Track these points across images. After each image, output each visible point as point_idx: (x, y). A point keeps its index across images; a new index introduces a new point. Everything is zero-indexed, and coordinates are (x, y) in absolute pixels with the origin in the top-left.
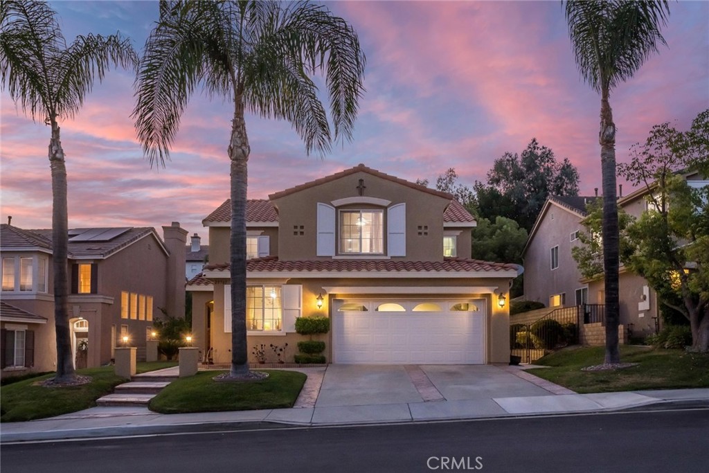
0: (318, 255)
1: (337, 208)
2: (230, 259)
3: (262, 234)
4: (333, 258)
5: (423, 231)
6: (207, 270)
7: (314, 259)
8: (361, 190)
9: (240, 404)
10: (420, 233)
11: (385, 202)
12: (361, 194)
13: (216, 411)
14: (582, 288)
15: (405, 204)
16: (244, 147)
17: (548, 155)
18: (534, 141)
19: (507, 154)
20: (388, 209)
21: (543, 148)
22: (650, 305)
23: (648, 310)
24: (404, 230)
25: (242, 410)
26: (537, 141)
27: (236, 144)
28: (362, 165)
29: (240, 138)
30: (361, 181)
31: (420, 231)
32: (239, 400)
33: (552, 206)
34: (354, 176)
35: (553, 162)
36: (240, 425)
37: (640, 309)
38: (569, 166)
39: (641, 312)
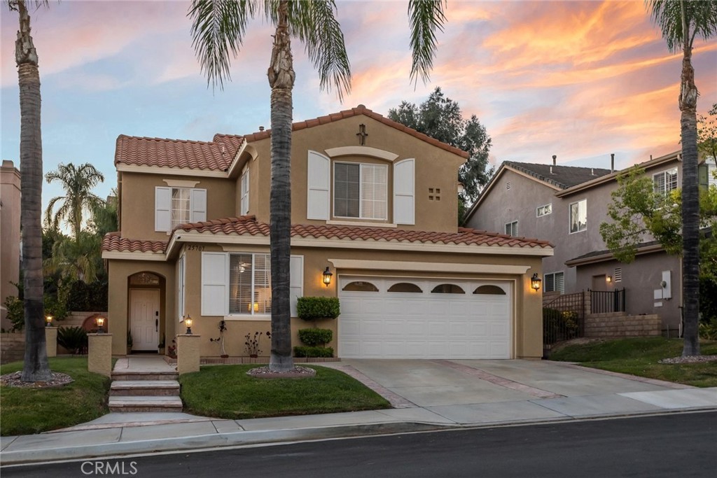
0: (308, 218)
1: (332, 158)
2: (269, 218)
3: (197, 186)
4: (327, 223)
5: (434, 194)
6: (182, 231)
7: (306, 224)
8: (362, 138)
9: (329, 405)
10: (431, 197)
11: (391, 156)
12: (363, 144)
13: (301, 414)
14: (554, 273)
15: (414, 159)
16: (291, 72)
17: (453, 110)
18: (438, 90)
19: (404, 104)
20: (395, 165)
21: (448, 101)
22: (672, 293)
23: (669, 299)
24: (412, 192)
25: (335, 412)
26: (442, 92)
27: (283, 67)
28: (362, 107)
29: (287, 59)
30: (362, 126)
31: (431, 194)
32: (321, 400)
33: (507, 173)
34: (355, 119)
35: (458, 119)
36: (382, 428)
37: (655, 298)
38: (477, 125)
39: (658, 300)
